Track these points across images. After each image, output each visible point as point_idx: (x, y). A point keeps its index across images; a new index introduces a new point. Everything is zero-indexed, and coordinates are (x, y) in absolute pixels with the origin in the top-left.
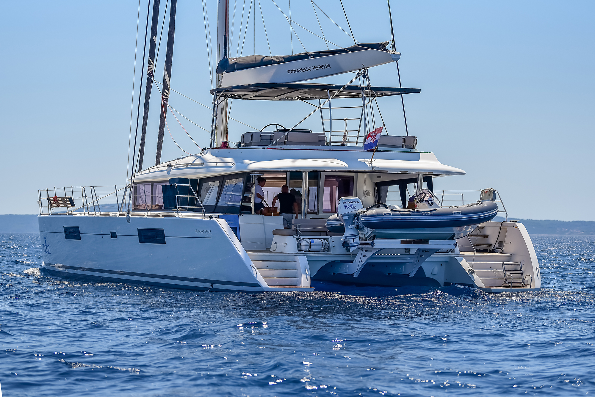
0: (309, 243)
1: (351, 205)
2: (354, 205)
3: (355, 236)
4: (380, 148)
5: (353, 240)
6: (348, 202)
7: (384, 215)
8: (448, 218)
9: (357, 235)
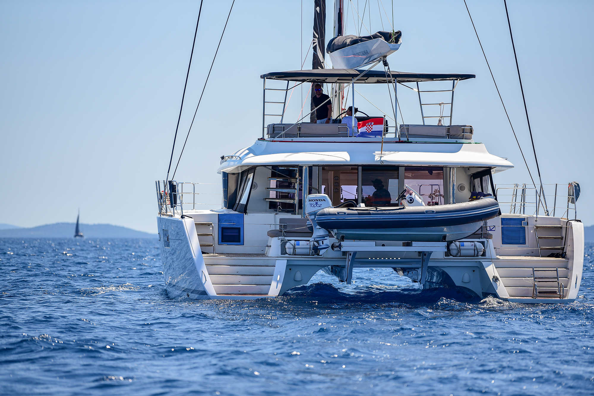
0: (293, 245)
1: (317, 203)
2: (319, 203)
3: (324, 237)
4: (411, 139)
5: (323, 242)
6: (313, 200)
7: (337, 214)
8: (418, 217)
9: (326, 236)
